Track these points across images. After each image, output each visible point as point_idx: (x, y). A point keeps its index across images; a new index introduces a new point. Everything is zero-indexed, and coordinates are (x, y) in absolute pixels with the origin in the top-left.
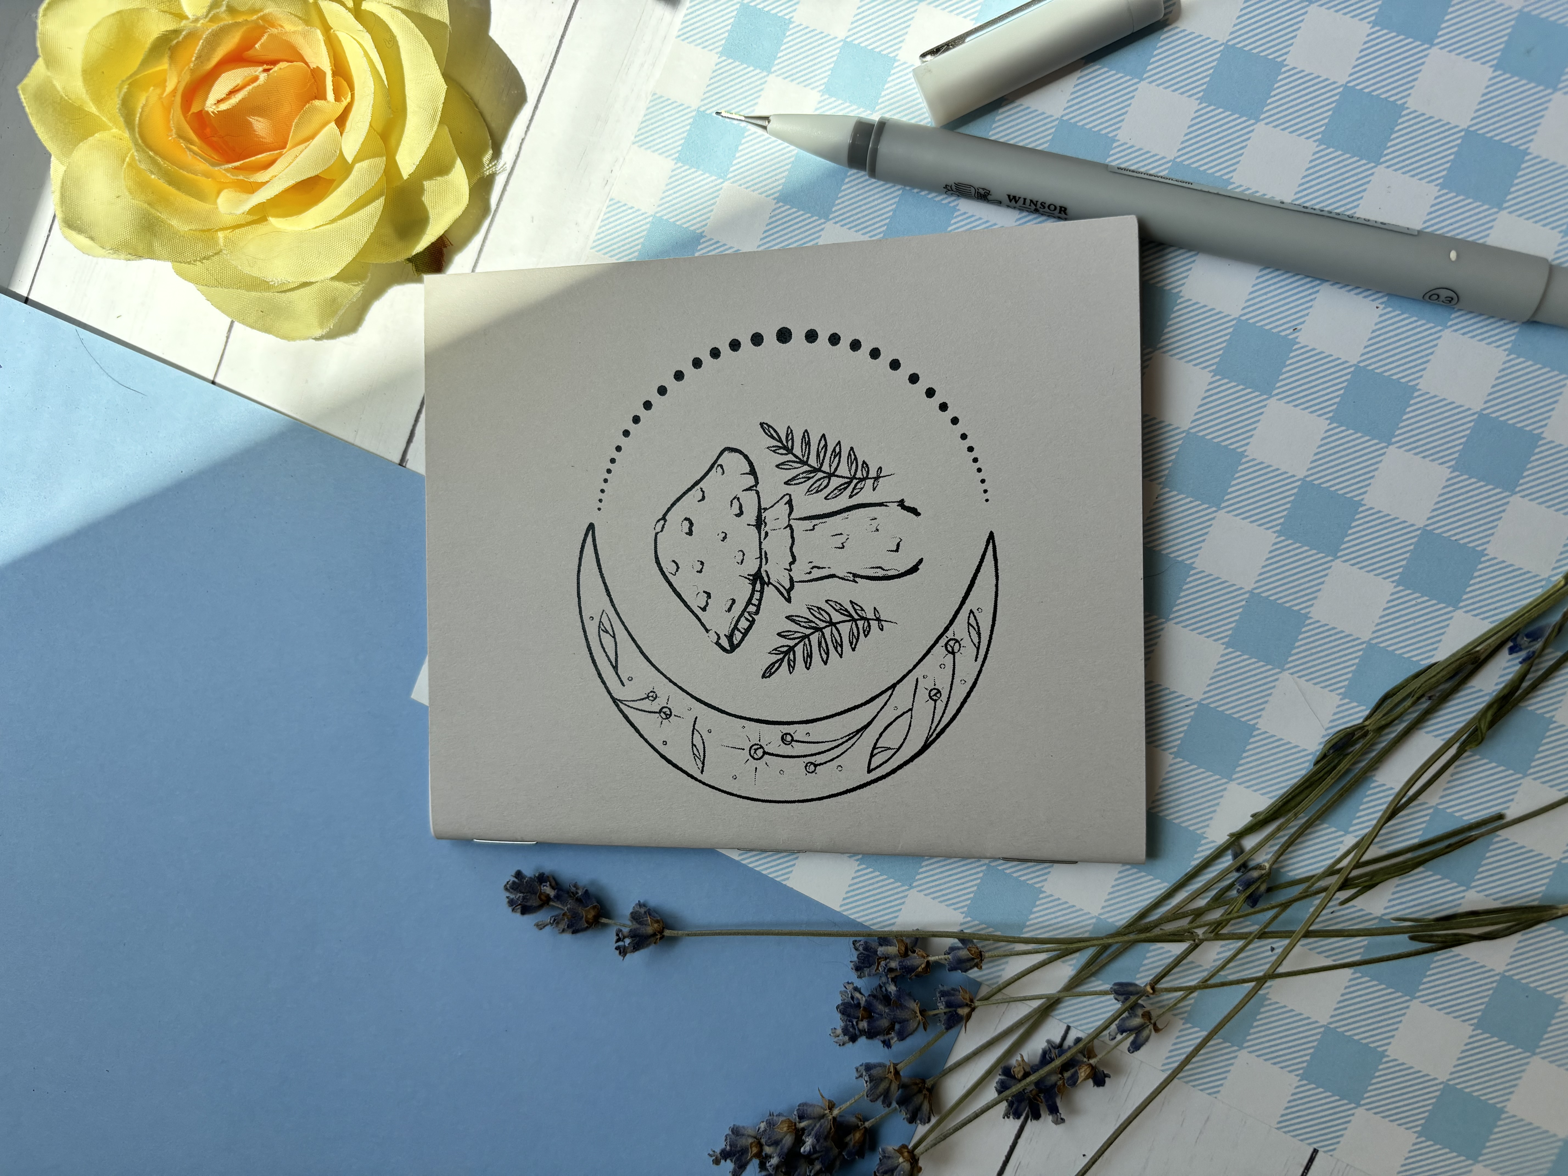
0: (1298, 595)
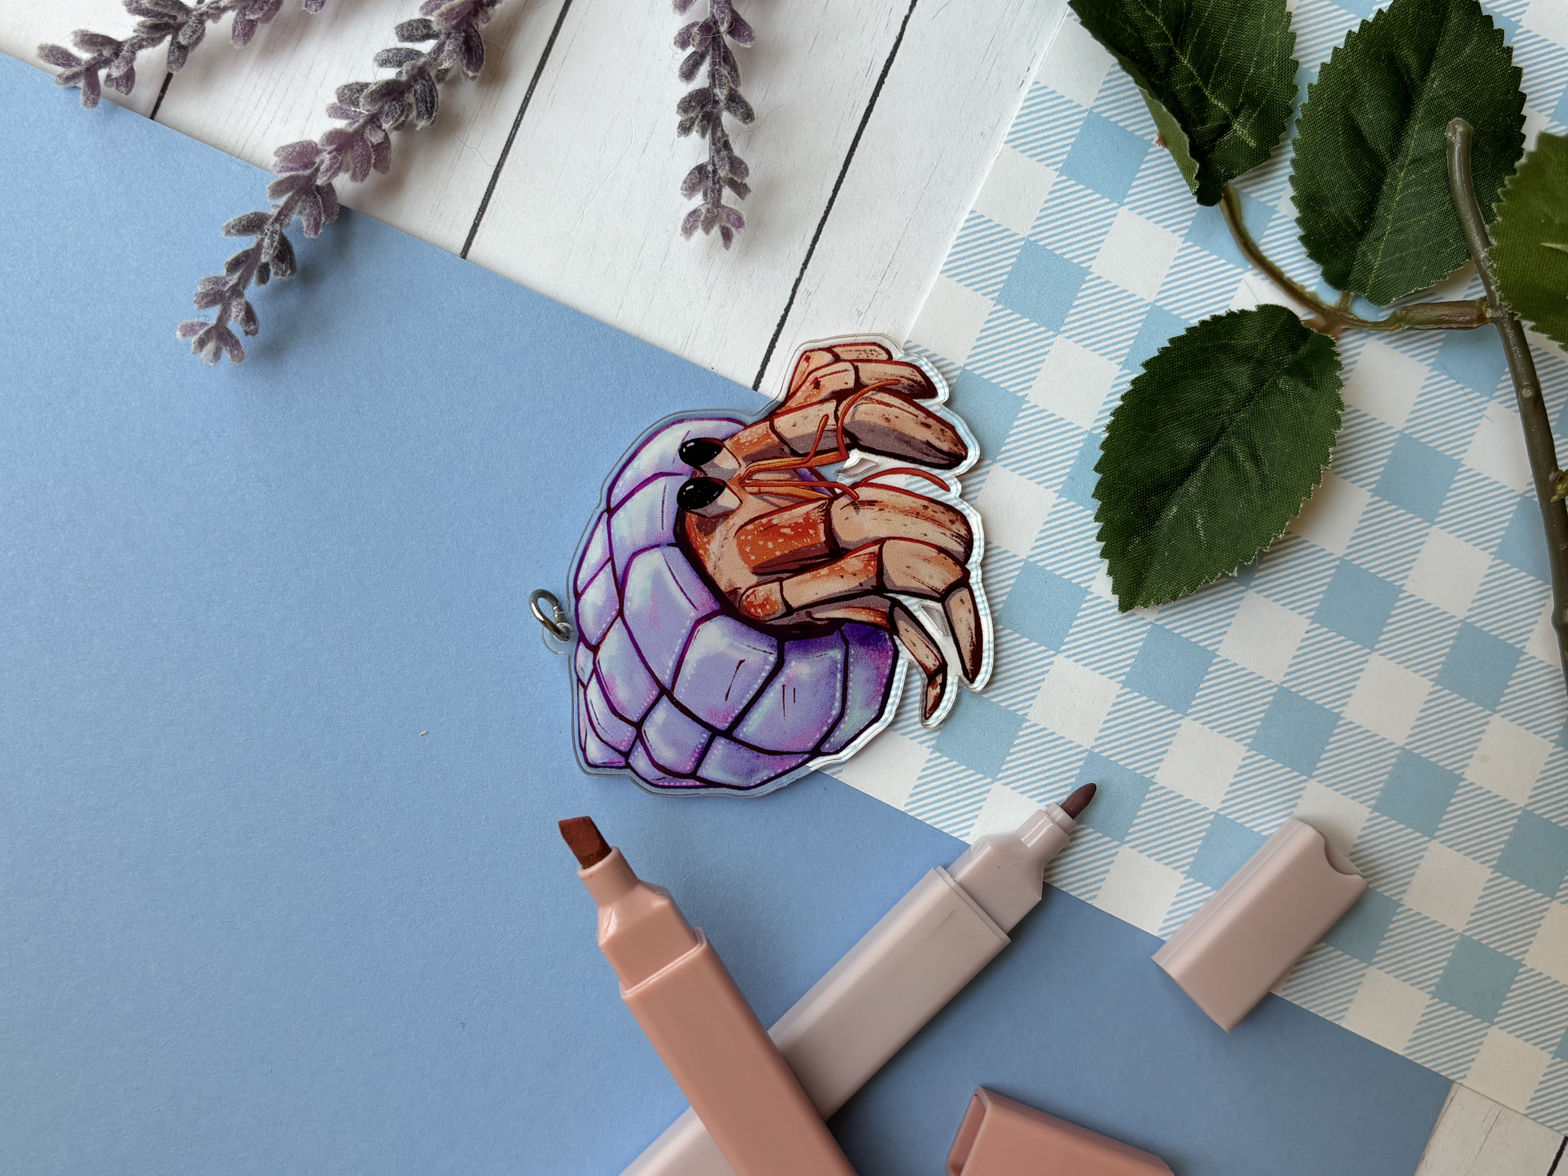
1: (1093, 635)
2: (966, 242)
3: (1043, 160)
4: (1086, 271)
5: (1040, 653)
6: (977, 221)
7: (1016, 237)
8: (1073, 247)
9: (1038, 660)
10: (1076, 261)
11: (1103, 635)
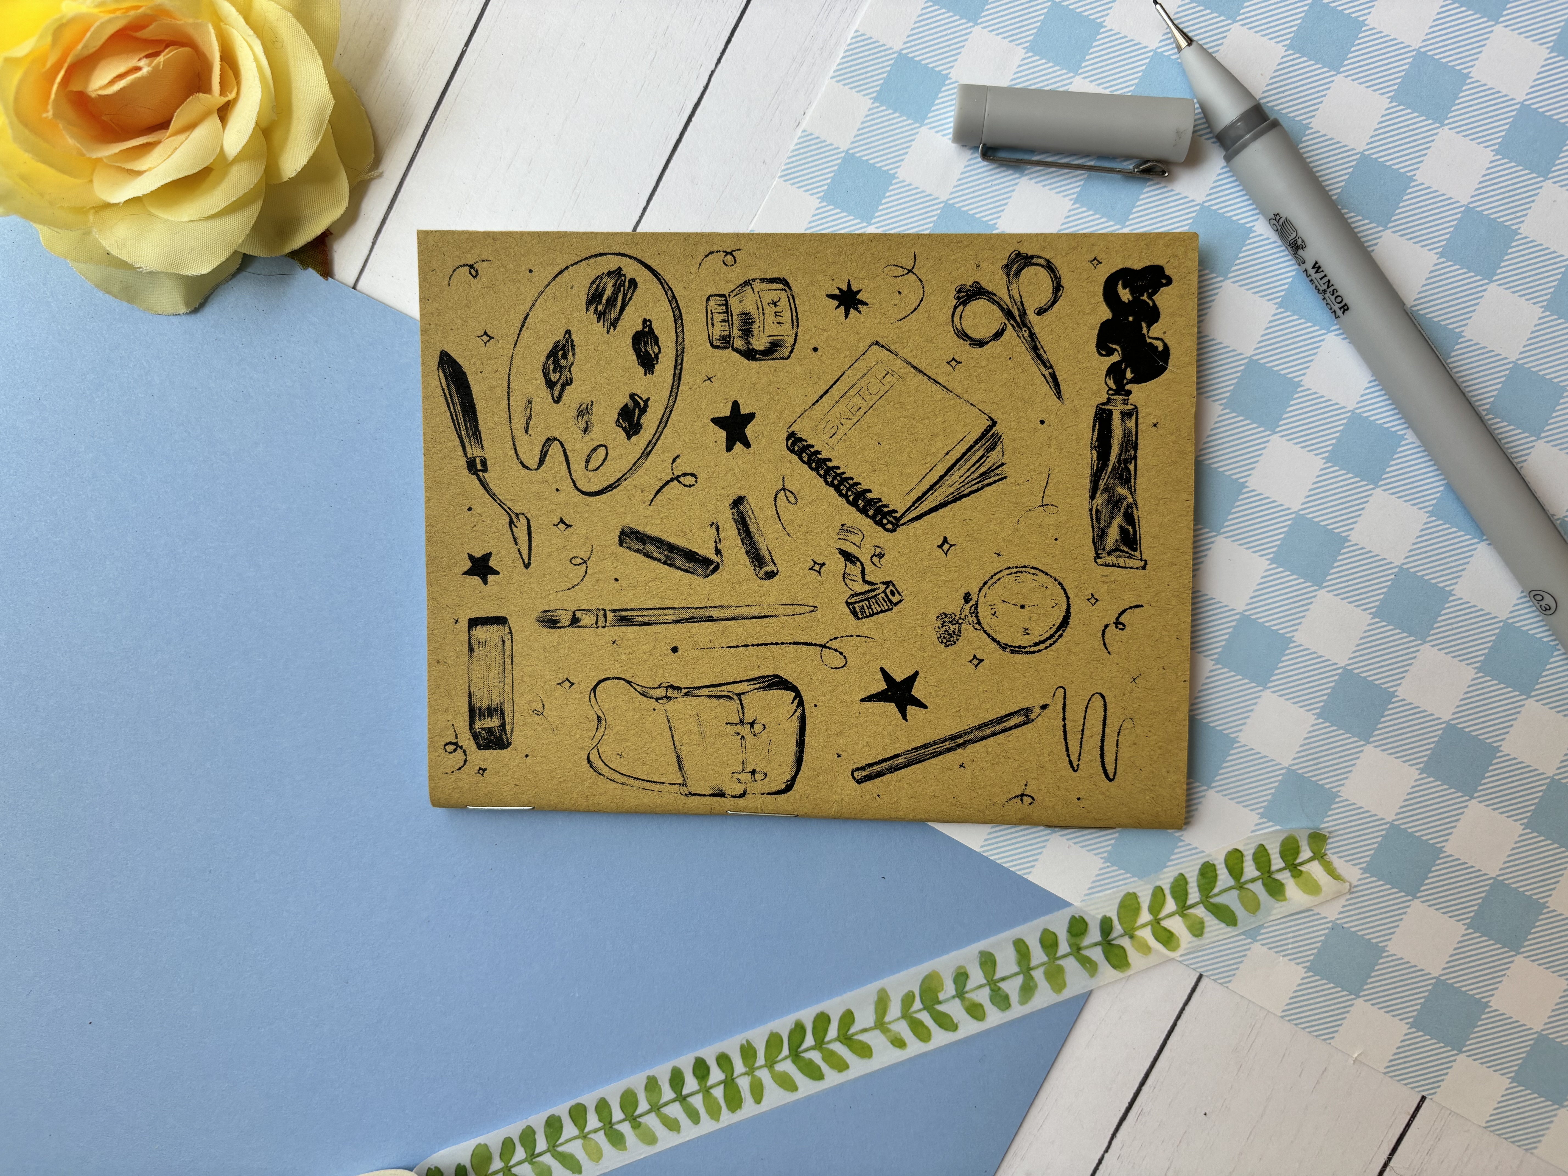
0: (1444, 573)
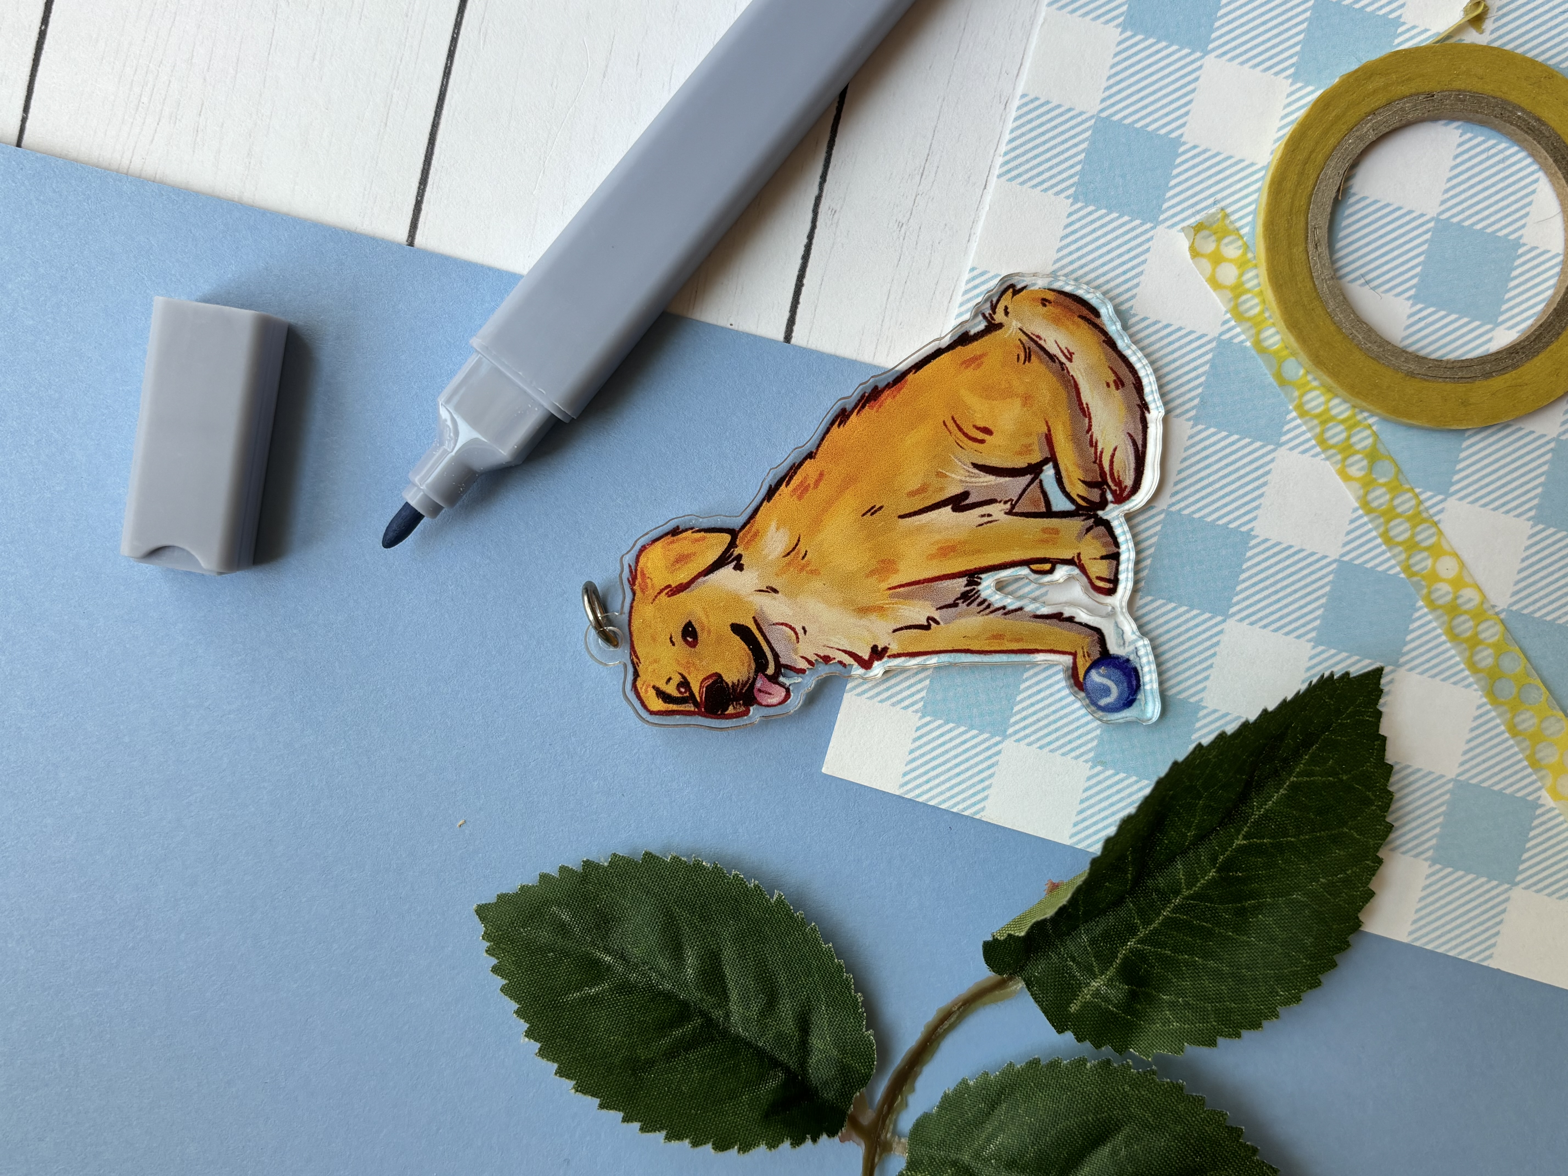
1: (1267, 588)
2: (1023, 134)
3: (1099, 17)
4: (1178, 142)
5: (1205, 621)
6: (1031, 106)
7: (1084, 117)
8: (1156, 116)
9: (1204, 631)
10: (1163, 131)
11: (1279, 586)
